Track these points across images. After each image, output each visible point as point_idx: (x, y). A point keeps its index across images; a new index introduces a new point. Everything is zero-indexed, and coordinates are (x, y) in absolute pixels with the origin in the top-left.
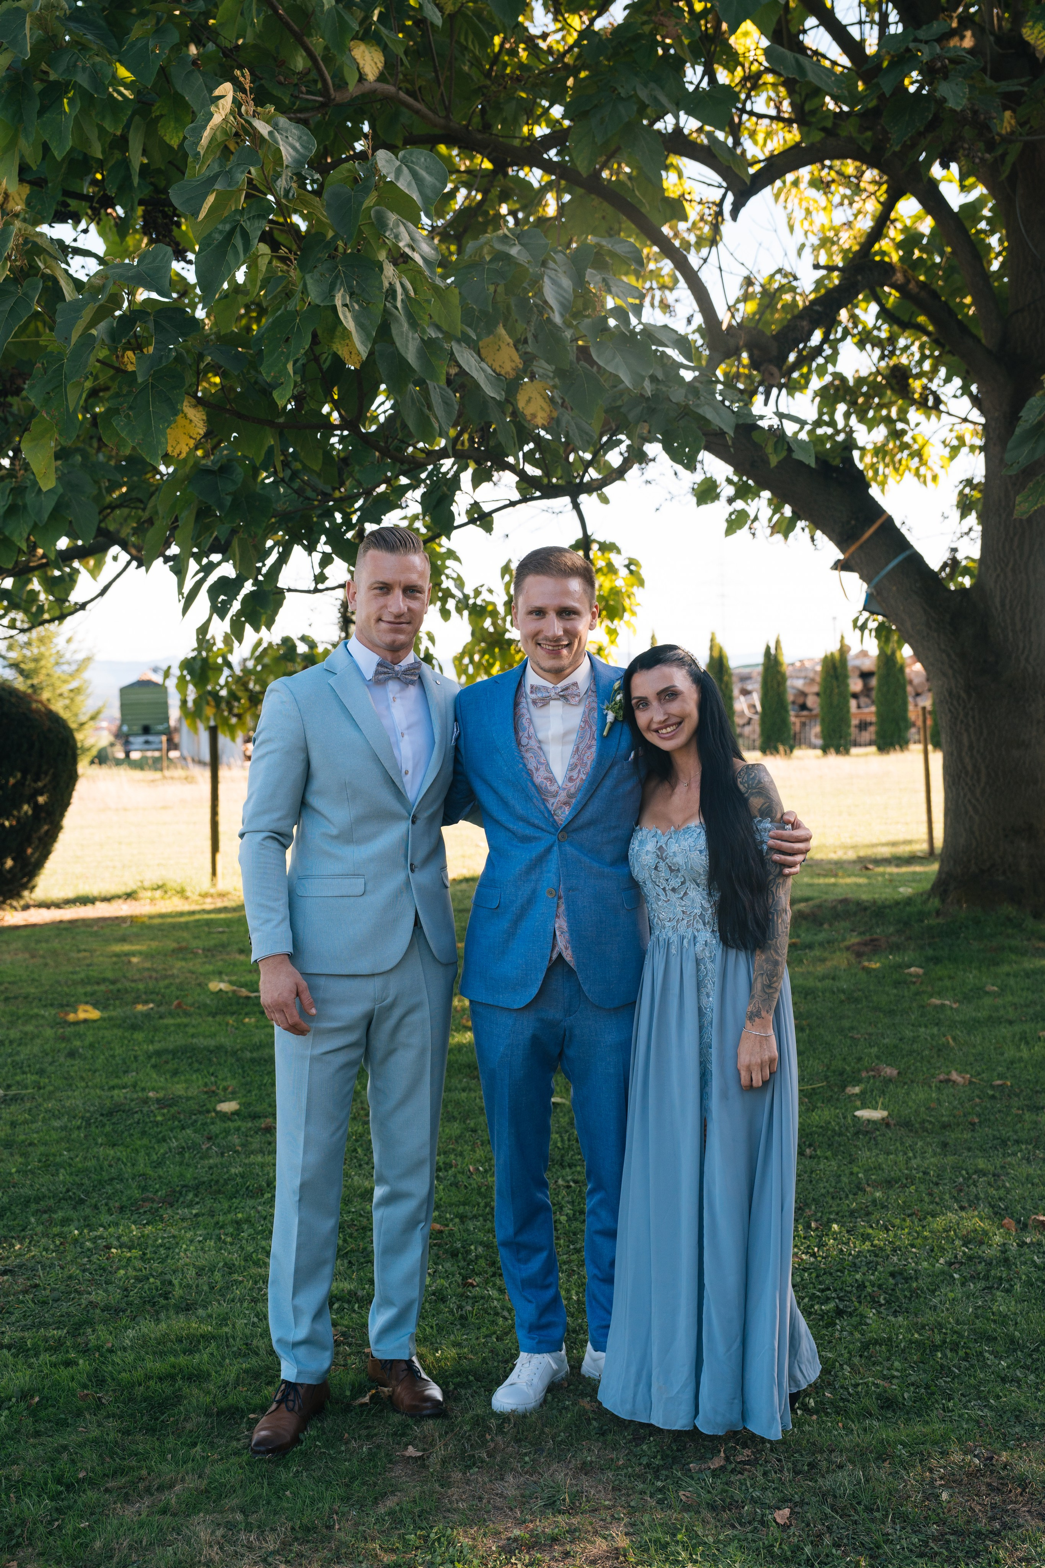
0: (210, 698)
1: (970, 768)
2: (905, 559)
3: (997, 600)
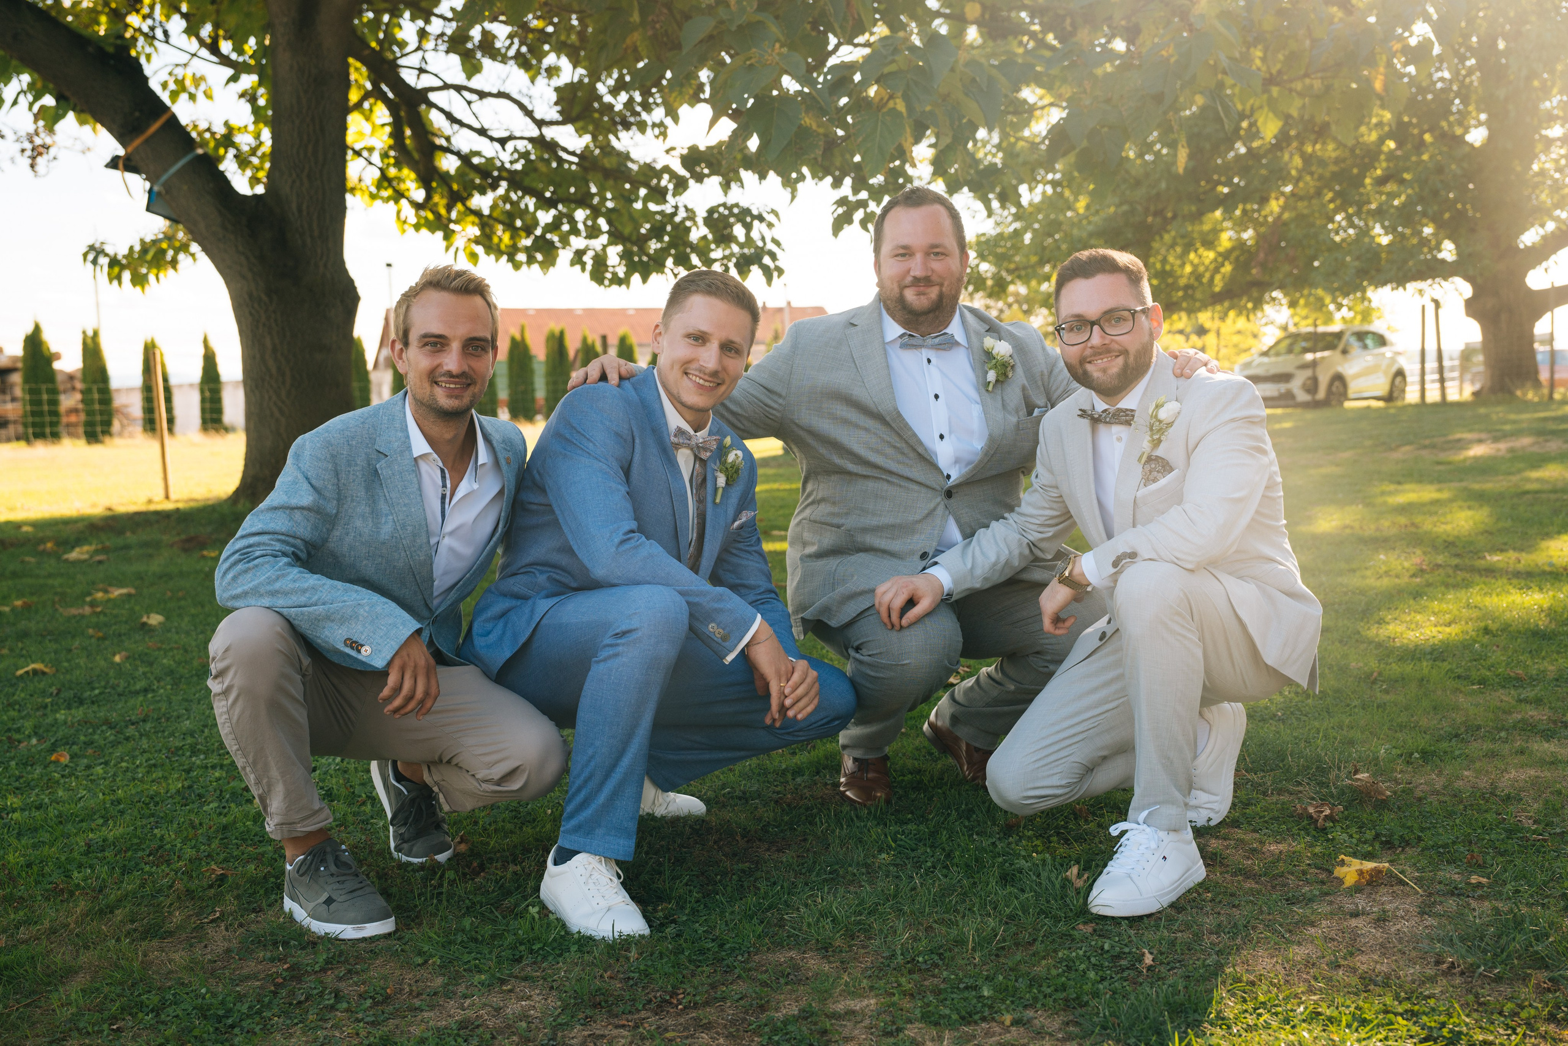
1: (274, 371)
2: (195, 159)
3: (294, 206)
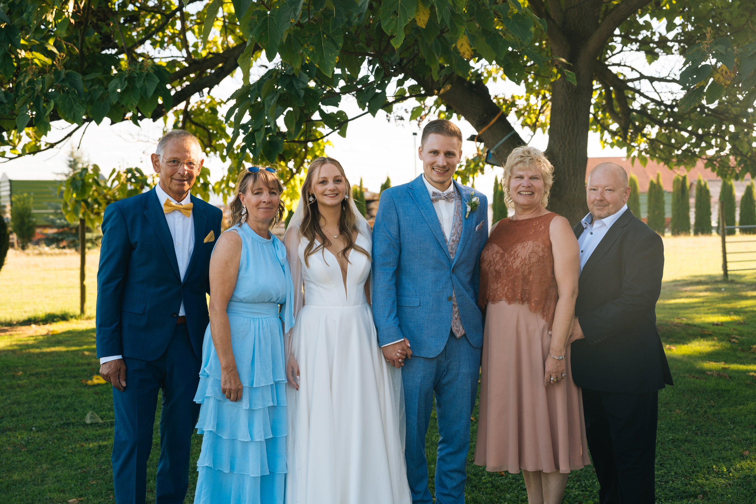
0: (83, 203)
2: (511, 137)
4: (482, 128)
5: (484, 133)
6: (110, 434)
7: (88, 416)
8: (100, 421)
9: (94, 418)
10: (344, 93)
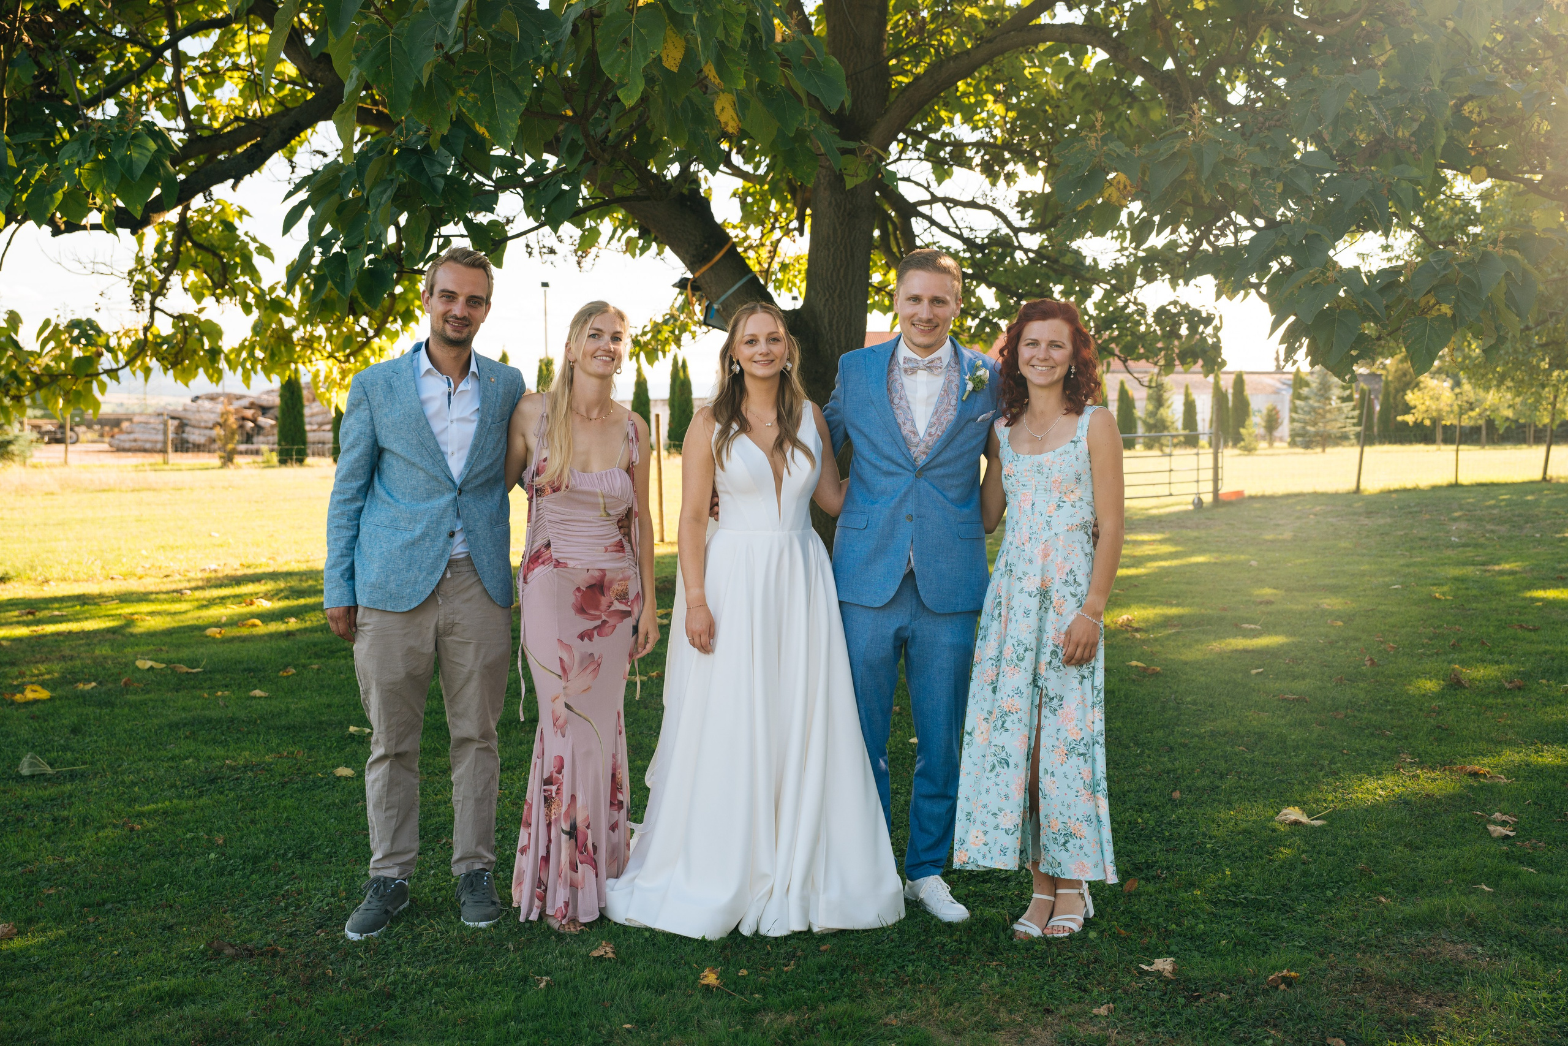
2: (748, 281)
4: (700, 268)
5: (703, 274)
6: (70, 796)
7: (26, 760)
8: (49, 770)
9: (36, 765)
10: (504, 189)
